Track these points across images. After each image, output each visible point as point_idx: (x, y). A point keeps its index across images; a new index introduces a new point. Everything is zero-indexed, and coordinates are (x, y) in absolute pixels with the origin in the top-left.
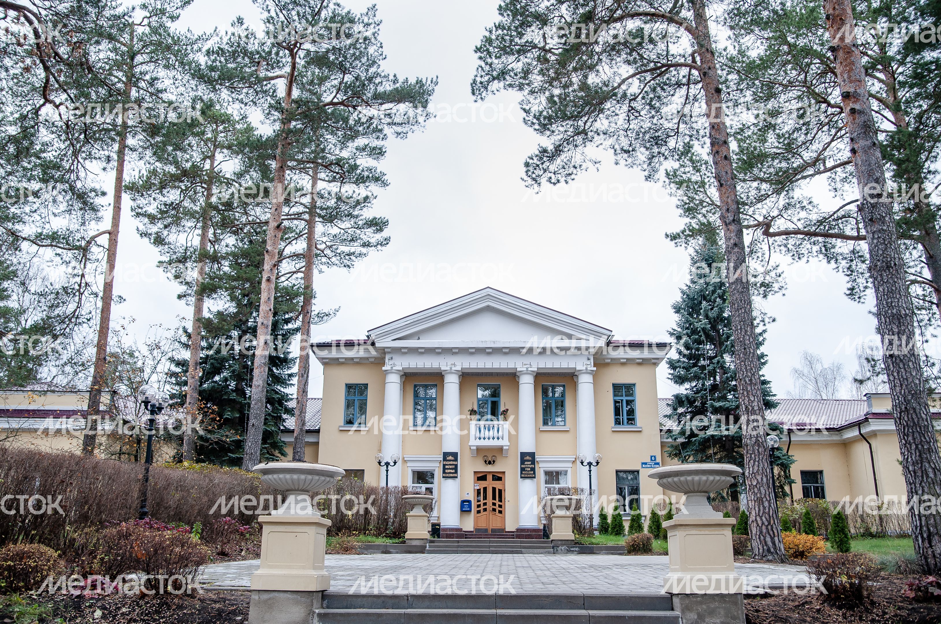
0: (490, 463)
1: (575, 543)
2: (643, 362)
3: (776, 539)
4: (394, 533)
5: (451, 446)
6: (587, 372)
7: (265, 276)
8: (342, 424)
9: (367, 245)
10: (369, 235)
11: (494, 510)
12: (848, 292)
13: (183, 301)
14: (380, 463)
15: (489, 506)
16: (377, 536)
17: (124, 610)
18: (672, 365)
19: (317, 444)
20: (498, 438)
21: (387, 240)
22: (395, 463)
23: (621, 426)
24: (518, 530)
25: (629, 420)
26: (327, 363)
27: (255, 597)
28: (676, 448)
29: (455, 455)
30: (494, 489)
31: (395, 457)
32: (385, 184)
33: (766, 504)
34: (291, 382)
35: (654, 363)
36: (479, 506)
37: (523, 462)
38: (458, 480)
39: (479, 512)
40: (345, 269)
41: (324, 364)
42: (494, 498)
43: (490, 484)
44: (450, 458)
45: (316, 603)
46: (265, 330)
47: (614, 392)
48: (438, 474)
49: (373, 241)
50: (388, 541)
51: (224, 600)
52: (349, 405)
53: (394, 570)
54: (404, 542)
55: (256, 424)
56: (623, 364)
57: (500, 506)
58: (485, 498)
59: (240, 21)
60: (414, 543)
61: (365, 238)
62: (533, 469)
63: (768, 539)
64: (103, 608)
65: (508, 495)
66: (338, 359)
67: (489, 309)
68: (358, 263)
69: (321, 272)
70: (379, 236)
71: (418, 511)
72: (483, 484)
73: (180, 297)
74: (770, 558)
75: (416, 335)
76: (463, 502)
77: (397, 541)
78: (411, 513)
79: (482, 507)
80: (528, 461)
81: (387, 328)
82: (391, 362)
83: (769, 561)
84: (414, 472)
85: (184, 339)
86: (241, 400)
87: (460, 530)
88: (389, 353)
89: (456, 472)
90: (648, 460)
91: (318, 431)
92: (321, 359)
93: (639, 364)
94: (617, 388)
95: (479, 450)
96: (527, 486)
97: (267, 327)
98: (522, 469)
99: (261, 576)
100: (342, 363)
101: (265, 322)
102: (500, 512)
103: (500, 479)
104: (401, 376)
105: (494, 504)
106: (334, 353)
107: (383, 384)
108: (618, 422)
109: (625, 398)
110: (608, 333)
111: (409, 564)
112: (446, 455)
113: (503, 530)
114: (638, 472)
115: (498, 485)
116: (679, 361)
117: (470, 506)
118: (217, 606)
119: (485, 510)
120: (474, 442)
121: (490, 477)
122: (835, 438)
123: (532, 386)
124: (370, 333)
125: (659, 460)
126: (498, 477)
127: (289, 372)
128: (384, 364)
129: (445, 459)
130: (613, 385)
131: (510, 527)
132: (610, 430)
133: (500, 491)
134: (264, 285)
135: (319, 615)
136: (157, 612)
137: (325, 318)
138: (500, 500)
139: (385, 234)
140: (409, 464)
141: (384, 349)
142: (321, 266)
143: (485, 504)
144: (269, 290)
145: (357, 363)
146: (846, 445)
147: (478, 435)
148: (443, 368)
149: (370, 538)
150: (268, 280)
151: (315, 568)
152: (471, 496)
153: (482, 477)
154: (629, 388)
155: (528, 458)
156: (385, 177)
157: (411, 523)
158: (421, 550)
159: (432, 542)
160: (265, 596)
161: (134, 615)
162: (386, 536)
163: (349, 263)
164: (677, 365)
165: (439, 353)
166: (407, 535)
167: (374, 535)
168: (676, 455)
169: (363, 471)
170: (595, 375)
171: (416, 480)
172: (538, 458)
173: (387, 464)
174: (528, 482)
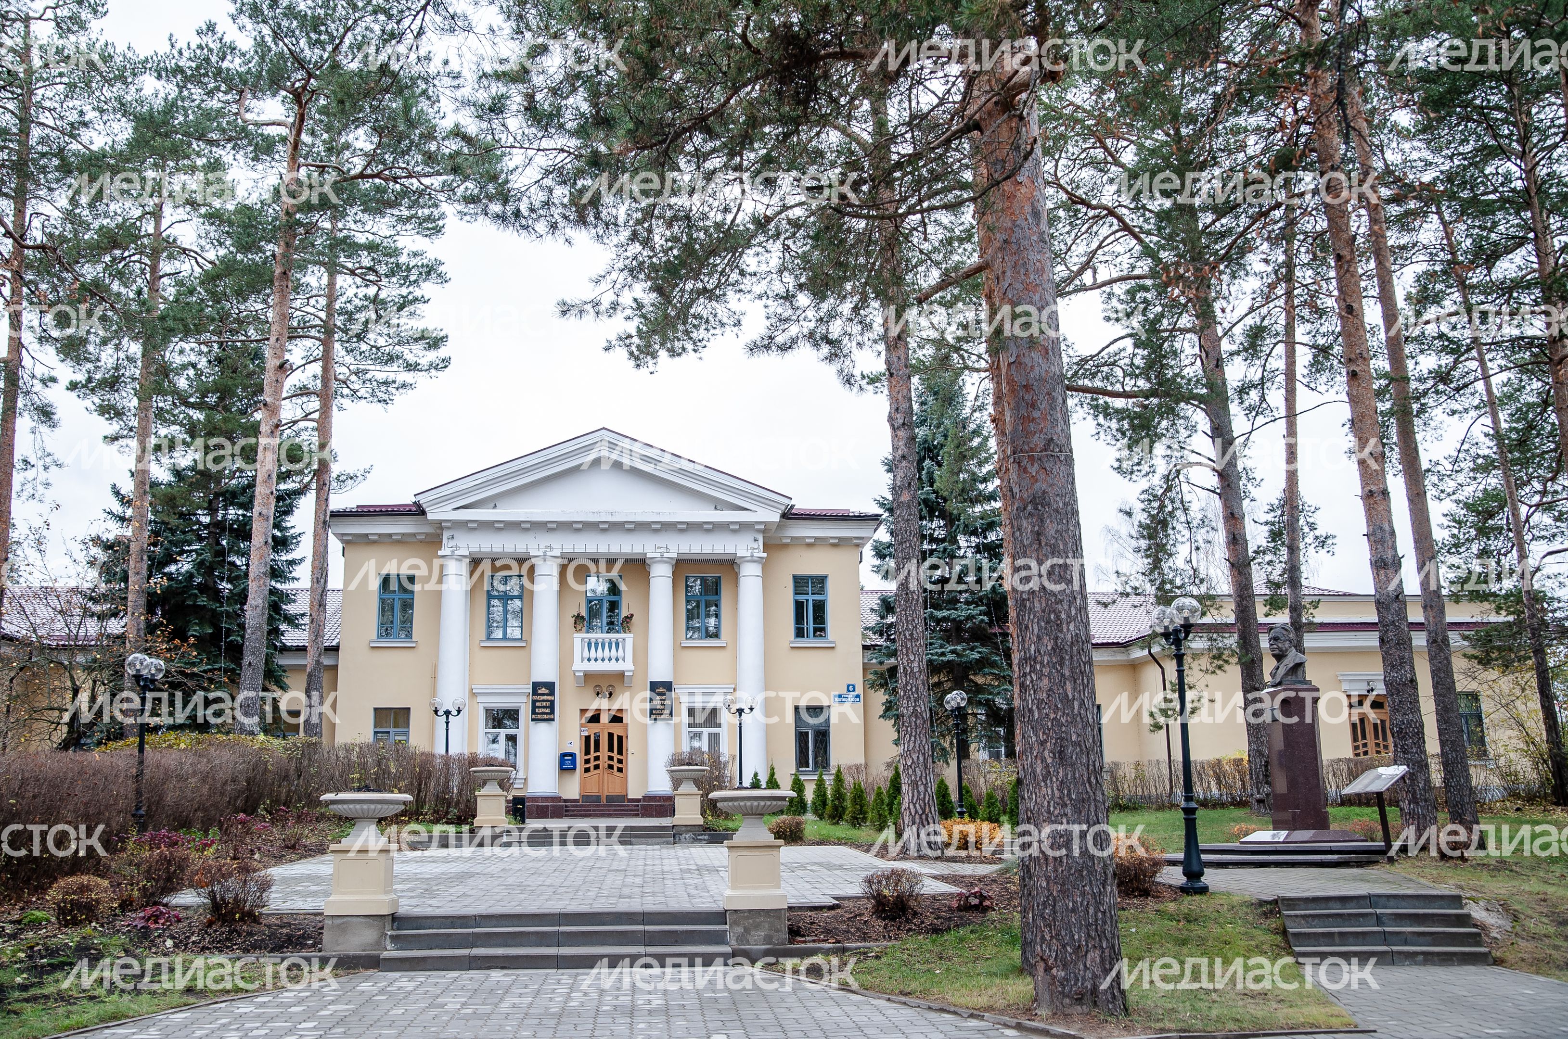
0: (604, 696)
1: (705, 829)
2: (840, 543)
4: (459, 818)
5: (545, 672)
6: (753, 560)
7: (262, 443)
8: (375, 637)
9: (411, 367)
10: (416, 353)
11: (611, 767)
12: (1116, 465)
13: (114, 446)
14: (436, 712)
15: (604, 762)
16: (435, 822)
17: (194, 938)
18: (880, 552)
19: (335, 668)
20: (617, 660)
21: (445, 363)
22: (459, 711)
23: (805, 640)
24: (647, 798)
25: (815, 630)
26: (349, 542)
27: (328, 922)
28: (881, 676)
29: (550, 686)
30: (611, 735)
31: (459, 703)
32: (443, 279)
34: (293, 574)
35: (857, 544)
36: (587, 761)
37: (653, 696)
38: (555, 724)
39: (587, 770)
40: (380, 406)
41: (343, 541)
42: (611, 749)
43: (604, 728)
44: (543, 690)
45: (388, 926)
46: (265, 524)
47: (796, 587)
48: (525, 714)
49: (424, 362)
51: (290, 925)
52: (385, 608)
55: (254, 663)
56: (809, 545)
57: (620, 761)
58: (597, 749)
59: (211, 28)
61: (411, 358)
62: (669, 707)
64: (172, 937)
65: (631, 745)
66: (367, 535)
67: (603, 462)
68: (400, 398)
69: (340, 409)
70: (432, 356)
71: (492, 789)
72: (592, 729)
73: (108, 440)
75: (492, 502)
76: (563, 755)
78: (483, 791)
79: (592, 765)
80: (661, 694)
81: (445, 491)
82: (452, 543)
84: (487, 710)
85: (117, 508)
86: (214, 606)
87: (558, 799)
88: (448, 528)
89: (552, 712)
90: (843, 691)
91: (336, 649)
92: (341, 536)
93: (834, 545)
94: (800, 582)
95: (588, 676)
96: (660, 731)
97: (267, 519)
98: (653, 708)
99: (334, 902)
100: (374, 542)
101: (264, 512)
102: (620, 770)
103: (620, 720)
104: (467, 564)
105: (611, 758)
107: (440, 576)
108: (800, 633)
109: (811, 597)
110: (786, 501)
112: (536, 686)
113: (624, 797)
114: (827, 708)
115: (616, 729)
116: (890, 545)
117: (574, 762)
118: (285, 931)
119: (597, 767)
120: (580, 666)
121: (605, 718)
122: (1120, 657)
123: (669, 581)
124: (419, 498)
125: (859, 690)
126: (616, 718)
127: (290, 557)
128: (439, 544)
129: (535, 692)
130: (795, 577)
131: (634, 793)
132: (787, 646)
133: (620, 739)
134: (261, 455)
135: (391, 937)
136: (228, 939)
137: (350, 482)
138: (620, 752)
139: (443, 352)
140: (480, 699)
141: (440, 522)
142: (342, 401)
143: (597, 758)
145: (398, 542)
146: (1134, 667)
147: (586, 654)
148: (533, 553)
151: (386, 892)
152: (576, 748)
153: (592, 719)
154: (820, 582)
155: (661, 690)
156: (441, 269)
157: (481, 805)
160: (339, 921)
161: (206, 943)
162: (448, 823)
163: (386, 397)
164: (886, 552)
165: (526, 530)
166: (478, 822)
167: (430, 821)
168: (881, 686)
169: (408, 710)
170: (765, 565)
171: (490, 723)
172: (677, 688)
173: (447, 713)
174: (660, 725)
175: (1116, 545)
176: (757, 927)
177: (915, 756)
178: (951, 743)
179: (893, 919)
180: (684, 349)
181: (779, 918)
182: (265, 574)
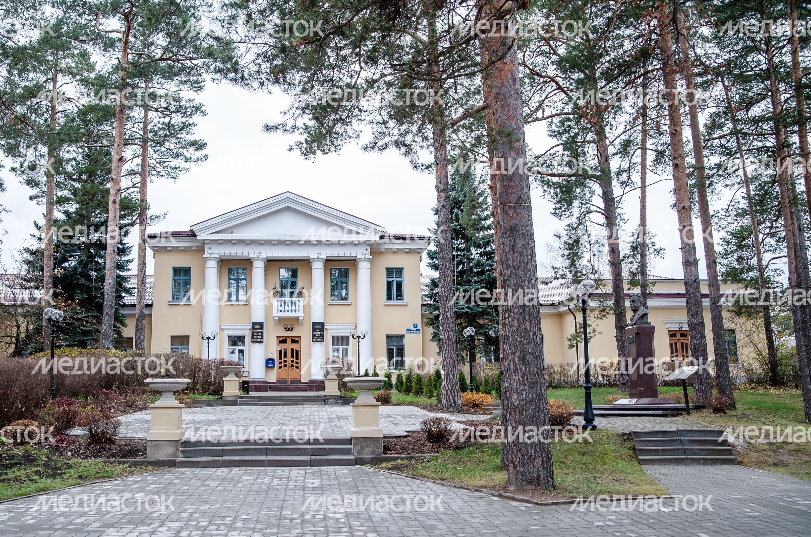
0: (289, 330)
1: (341, 397)
2: (410, 251)
3: (456, 398)
4: (215, 391)
5: (258, 317)
6: (365, 260)
7: (111, 199)
8: (171, 300)
9: (188, 160)
10: (190, 152)
11: (292, 366)
12: (553, 211)
13: (35, 202)
14: (203, 338)
15: (289, 363)
16: (203, 394)
17: (82, 451)
18: (431, 256)
19: (151, 315)
20: (295, 311)
21: (206, 157)
22: (214, 337)
23: (392, 301)
24: (310, 382)
25: (397, 296)
26: (157, 251)
27: (149, 443)
28: (431, 319)
29: (261, 325)
30: (292, 350)
31: (214, 333)
32: (204, 114)
33: (451, 377)
34: (129, 267)
35: (419, 252)
36: (280, 363)
37: (314, 330)
38: (264, 344)
39: (280, 367)
40: (172, 180)
41: (154, 250)
42: (292, 357)
43: (289, 346)
44: (258, 327)
45: (180, 446)
47: (387, 274)
48: (248, 339)
49: (194, 157)
50: (211, 398)
51: (130, 445)
52: (176, 284)
53: (217, 422)
54: (222, 398)
55: (109, 313)
56: (394, 252)
57: (297, 363)
58: (285, 357)
60: (229, 399)
61: (187, 155)
62: (322, 335)
63: (451, 398)
64: (71, 451)
65: (303, 355)
66: (166, 247)
67: (288, 209)
68: (182, 176)
69: (151, 182)
70: (199, 154)
71: (231, 377)
72: (283, 346)
73: (32, 198)
74: (451, 409)
75: (230, 230)
76: (268, 360)
77: (217, 397)
78: (227, 378)
79: (282, 365)
80: (318, 329)
81: (206, 224)
82: (210, 251)
83: (450, 412)
84: (229, 337)
85: (37, 233)
86: (88, 283)
87: (266, 382)
88: (208, 243)
89: (262, 338)
90: (411, 327)
91: (151, 306)
92: (152, 248)
93: (407, 252)
94: (389, 272)
95: (281, 320)
96: (318, 348)
97: (115, 239)
98: (314, 335)
99: (152, 434)
100: (170, 251)
102: (297, 367)
103: (297, 342)
104: (218, 262)
105: (292, 361)
106: (163, 243)
107: (204, 268)
108: (389, 298)
109: (395, 279)
110: (382, 229)
111: (225, 417)
112: (254, 324)
113: (299, 381)
114: (403, 336)
115: (295, 346)
116: (436, 252)
117: (273, 363)
118: (127, 448)
119: (285, 366)
120: (276, 314)
121: (289, 341)
122: (553, 310)
123: (322, 271)
124: (192, 228)
125: (420, 327)
126: (294, 341)
127: (126, 258)
128: (203, 252)
129: (253, 328)
130: (386, 269)
131: (304, 379)
132: (383, 304)
133: (297, 351)
134: (111, 206)
135: (182, 451)
136: (99, 452)
137: (157, 219)
138: (297, 358)
139: (204, 152)
140: (225, 331)
141: (204, 240)
142: (152, 177)
143: (285, 361)
144: (115, 209)
145: (182, 251)
146: (561, 315)
147: (279, 308)
148: (252, 256)
149: (197, 396)
150: (114, 202)
151: (178, 429)
152: (275, 356)
153: (283, 341)
154: (400, 271)
155: (318, 326)
156: (203, 108)
157: (226, 385)
158: (233, 403)
159: (242, 398)
160: (155, 443)
161: (88, 453)
162: (209, 394)
163: (175, 175)
164: (434, 256)
165: (248, 244)
166: (224, 394)
167: (200, 393)
168: (431, 325)
169: (188, 337)
170: (372, 262)
171: (230, 344)
172: (326, 325)
173: (208, 338)
174: (318, 344)
175: (552, 253)
176: (367, 446)
177: (448, 360)
178: (467, 354)
179: (436, 442)
180: (330, 150)
181: (379, 442)
182: (114, 267)
